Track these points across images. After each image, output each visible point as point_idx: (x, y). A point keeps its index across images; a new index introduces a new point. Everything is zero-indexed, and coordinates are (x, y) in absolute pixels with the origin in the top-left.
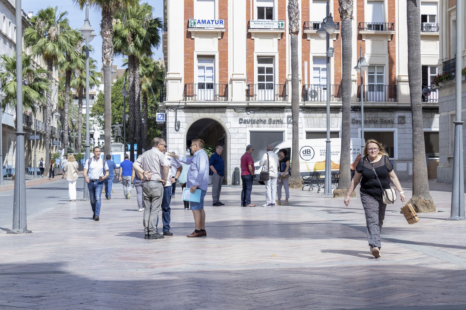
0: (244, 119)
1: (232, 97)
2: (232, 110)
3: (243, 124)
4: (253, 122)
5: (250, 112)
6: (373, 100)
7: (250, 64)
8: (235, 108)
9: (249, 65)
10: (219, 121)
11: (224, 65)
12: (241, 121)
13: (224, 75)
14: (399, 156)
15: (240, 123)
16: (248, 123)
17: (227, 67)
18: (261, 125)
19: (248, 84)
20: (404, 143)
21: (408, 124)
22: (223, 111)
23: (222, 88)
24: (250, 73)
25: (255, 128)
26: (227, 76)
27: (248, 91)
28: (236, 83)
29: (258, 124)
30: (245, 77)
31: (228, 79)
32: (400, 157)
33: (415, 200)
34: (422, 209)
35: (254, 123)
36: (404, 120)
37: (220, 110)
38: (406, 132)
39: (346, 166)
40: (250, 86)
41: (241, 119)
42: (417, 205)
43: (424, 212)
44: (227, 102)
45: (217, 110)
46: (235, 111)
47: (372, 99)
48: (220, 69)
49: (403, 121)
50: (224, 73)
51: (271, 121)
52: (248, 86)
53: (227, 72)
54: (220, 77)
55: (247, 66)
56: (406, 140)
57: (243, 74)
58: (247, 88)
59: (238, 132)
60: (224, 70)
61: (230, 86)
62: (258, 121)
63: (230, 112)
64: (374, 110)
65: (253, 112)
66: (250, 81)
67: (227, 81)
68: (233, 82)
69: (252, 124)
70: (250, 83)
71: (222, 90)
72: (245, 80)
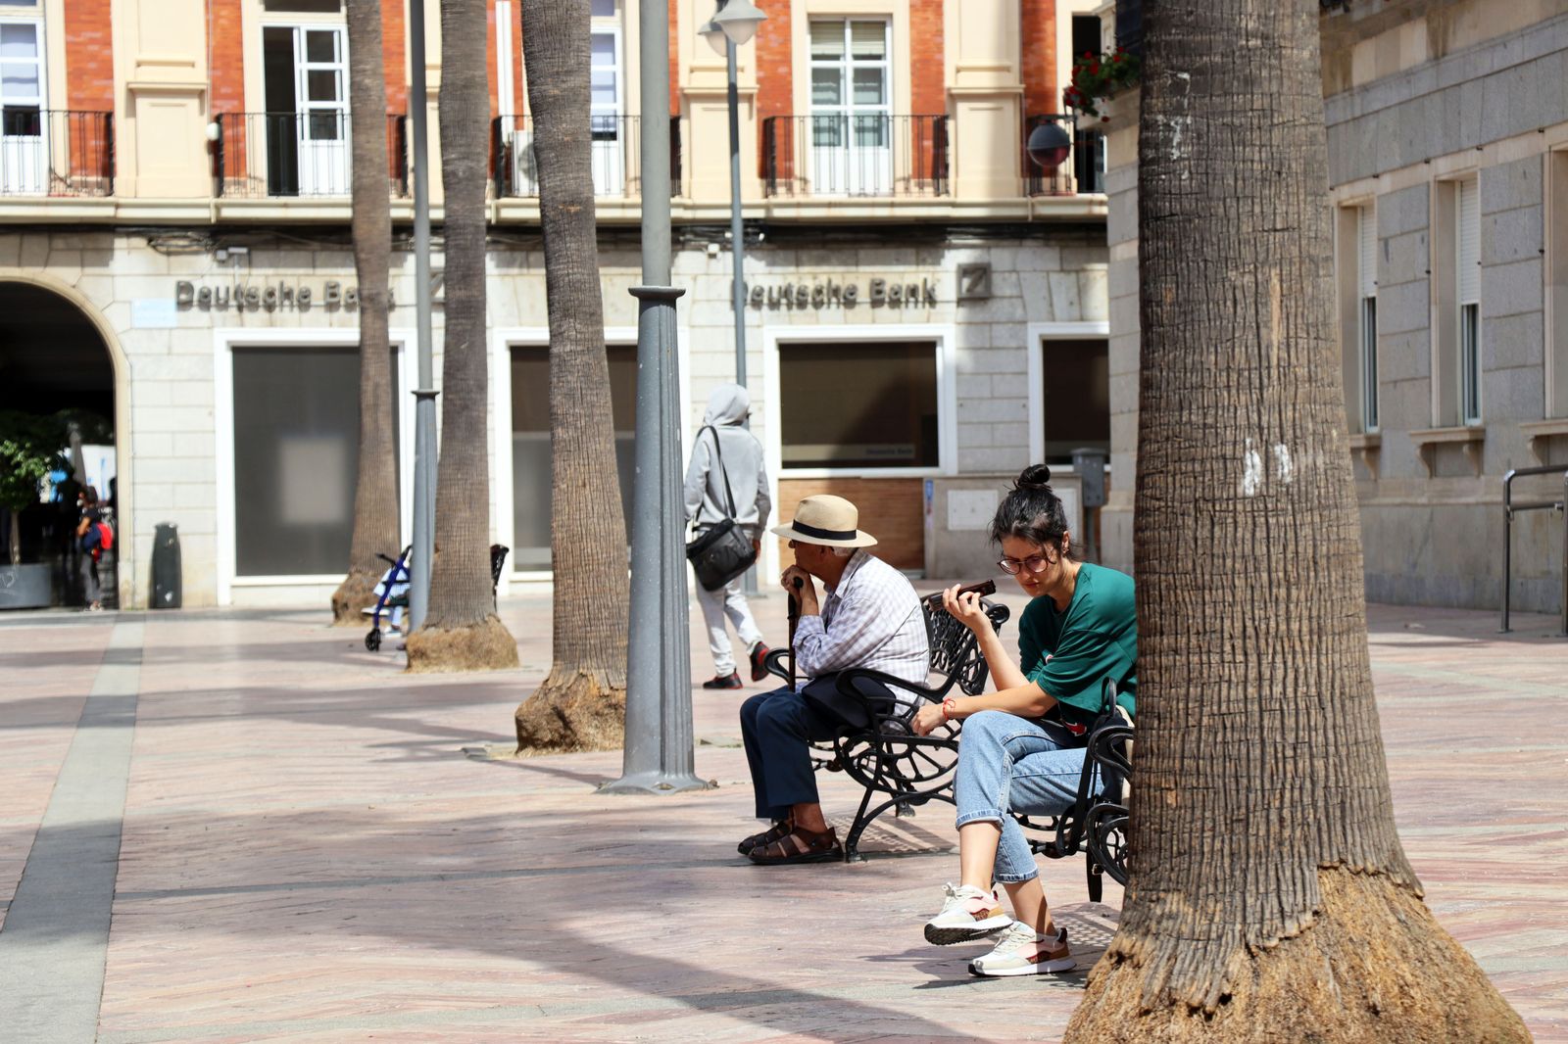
0: (198, 285)
1: (137, 174)
2: (139, 242)
3: (195, 311)
4: (246, 301)
5: (232, 250)
6: (833, 190)
7: (224, 13)
8: (154, 232)
9: (217, 17)
10: (76, 296)
11: (92, 18)
12: (183, 297)
13: (92, 65)
14: (961, 456)
15: (183, 305)
16: (223, 306)
17: (108, 25)
18: (287, 314)
19: (217, 112)
20: (987, 394)
21: (1005, 302)
22: (90, 245)
23: (82, 129)
24: (225, 58)
25: (259, 331)
26: (107, 71)
27: (215, 148)
28: (154, 105)
29: (270, 308)
30: (199, 77)
31: (111, 88)
32: (970, 463)
33: (559, 688)
34: (592, 731)
35: (254, 307)
36: (989, 286)
37: (76, 241)
38: (997, 343)
39: (466, 514)
40: (224, 120)
41: (184, 288)
42: (567, 713)
43: (604, 749)
44: (110, 199)
45: (59, 243)
46: (154, 247)
47: (825, 187)
48: (71, 38)
49: (980, 289)
50: (93, 57)
51: (333, 295)
52: (218, 119)
53: (106, 52)
54: (75, 76)
55: (208, 22)
56: (996, 378)
57: (193, 65)
58: (212, 131)
59: (170, 348)
60: (93, 41)
61: (120, 123)
62: (271, 294)
63: (130, 249)
64: (841, 236)
65: (244, 250)
66: (226, 97)
67: (107, 96)
68: (142, 103)
69: (240, 308)
70: (226, 106)
71: (83, 139)
72: (200, 94)
